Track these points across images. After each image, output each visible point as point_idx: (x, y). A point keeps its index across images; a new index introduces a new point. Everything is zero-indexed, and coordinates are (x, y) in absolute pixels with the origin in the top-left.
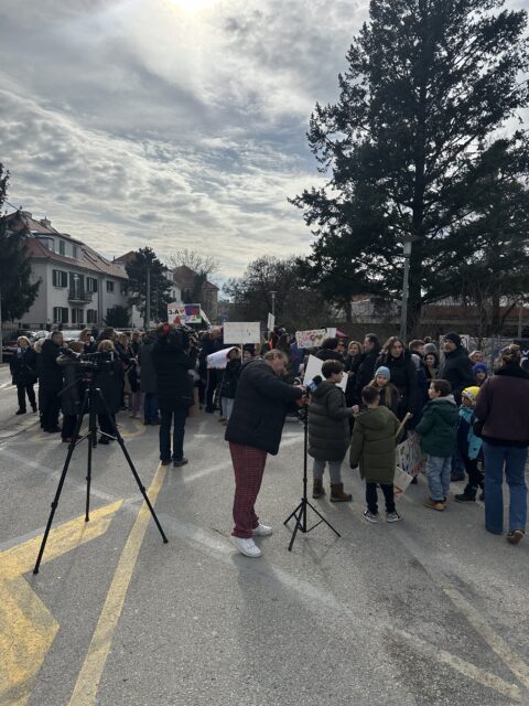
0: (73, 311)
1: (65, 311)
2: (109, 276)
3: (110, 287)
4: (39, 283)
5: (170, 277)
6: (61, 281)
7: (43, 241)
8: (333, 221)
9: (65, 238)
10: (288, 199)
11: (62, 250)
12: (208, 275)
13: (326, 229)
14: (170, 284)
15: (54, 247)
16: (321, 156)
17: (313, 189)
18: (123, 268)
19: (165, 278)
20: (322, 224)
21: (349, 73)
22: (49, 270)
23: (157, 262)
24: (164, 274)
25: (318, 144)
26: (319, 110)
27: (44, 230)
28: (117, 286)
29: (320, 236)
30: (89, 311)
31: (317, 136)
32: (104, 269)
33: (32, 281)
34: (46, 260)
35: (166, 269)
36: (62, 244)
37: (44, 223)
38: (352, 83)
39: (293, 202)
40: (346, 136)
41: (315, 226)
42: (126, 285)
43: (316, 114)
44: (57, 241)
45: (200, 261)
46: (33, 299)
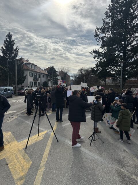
0: (34, 82)
1: (32, 82)
2: (43, 74)
3: (43, 77)
4: (26, 76)
5: (58, 73)
6: (32, 75)
7: (27, 65)
8: (101, 57)
9: (32, 64)
10: (89, 52)
11: (32, 67)
12: (68, 73)
13: (99, 60)
14: (58, 75)
15: (30, 66)
16: (98, 40)
17: (96, 49)
18: (46, 71)
19: (57, 74)
20: (98, 58)
21: (105, 18)
22: (29, 72)
23: (55, 70)
24: (56, 73)
25: (97, 37)
26: (97, 28)
27: (27, 62)
28: (45, 76)
29: (97, 62)
30: (38, 83)
31: (97, 35)
32: (42, 72)
33: (25, 75)
34: (28, 70)
35: (57, 71)
36: (32, 66)
37: (27, 61)
38: (106, 21)
39: (90, 53)
40: (104, 35)
41: (96, 59)
42: (47, 76)
43: (96, 30)
44: (30, 65)
45: (65, 69)
46: (25, 80)
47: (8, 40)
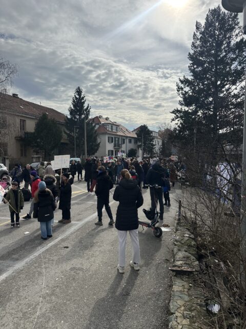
0: (115, 151)
1: (112, 151)
2: (130, 137)
3: (130, 142)
6: (111, 140)
7: (105, 127)
9: (113, 124)
11: (112, 129)
15: (109, 128)
17: (177, 108)
22: (107, 137)
23: (149, 130)
24: (151, 134)
27: (107, 122)
28: (133, 141)
34: (106, 133)
37: (107, 119)
44: (110, 125)
47: (78, 97)
